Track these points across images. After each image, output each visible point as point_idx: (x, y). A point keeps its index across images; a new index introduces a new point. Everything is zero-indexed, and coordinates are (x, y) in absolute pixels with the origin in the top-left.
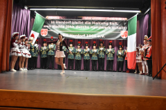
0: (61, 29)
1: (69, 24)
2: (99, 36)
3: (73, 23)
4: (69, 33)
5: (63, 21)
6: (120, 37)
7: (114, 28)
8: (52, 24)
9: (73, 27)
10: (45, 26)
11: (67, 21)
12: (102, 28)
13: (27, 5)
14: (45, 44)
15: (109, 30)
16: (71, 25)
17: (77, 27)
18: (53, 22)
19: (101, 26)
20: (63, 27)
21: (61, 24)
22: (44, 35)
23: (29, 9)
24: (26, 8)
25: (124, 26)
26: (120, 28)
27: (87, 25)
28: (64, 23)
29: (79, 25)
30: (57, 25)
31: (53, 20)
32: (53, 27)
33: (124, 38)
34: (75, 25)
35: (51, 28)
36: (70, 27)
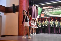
0: (50, 13)
1: (54, 10)
3: (57, 9)
4: (55, 14)
5: (51, 8)
8: (46, 11)
9: (57, 11)
10: (42, 12)
11: (53, 8)
13: (34, 4)
14: (43, 21)
16: (56, 10)
18: (47, 10)
20: (52, 12)
21: (50, 10)
22: (42, 17)
23: (35, 5)
24: (34, 5)
28: (52, 9)
29: (60, 9)
30: (48, 11)
31: (46, 9)
32: (47, 12)
34: (58, 10)
35: (46, 13)
36: (55, 11)
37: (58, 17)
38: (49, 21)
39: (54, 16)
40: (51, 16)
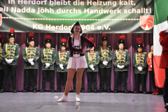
0: (28, 15)
1: (43, 6)
2: (99, 28)
3: (51, 3)
4: (44, 23)
6: (140, 29)
7: (127, 12)
8: (11, 5)
9: (51, 11)
12: (106, 11)
15: (117, 15)
16: (48, 7)
17: (59, 11)
18: (13, 1)
19: (104, 7)
20: (33, 11)
21: (28, 6)
25: (145, 6)
26: (139, 11)
27: (77, 7)
28: (34, 2)
29: (62, 7)
30: (20, 7)
32: (13, 10)
33: (147, 28)
34: (55, 7)
35: (9, 13)
36: (46, 10)
37: (54, 35)
38: (20, 45)
39: (40, 27)
40: (30, 29)
